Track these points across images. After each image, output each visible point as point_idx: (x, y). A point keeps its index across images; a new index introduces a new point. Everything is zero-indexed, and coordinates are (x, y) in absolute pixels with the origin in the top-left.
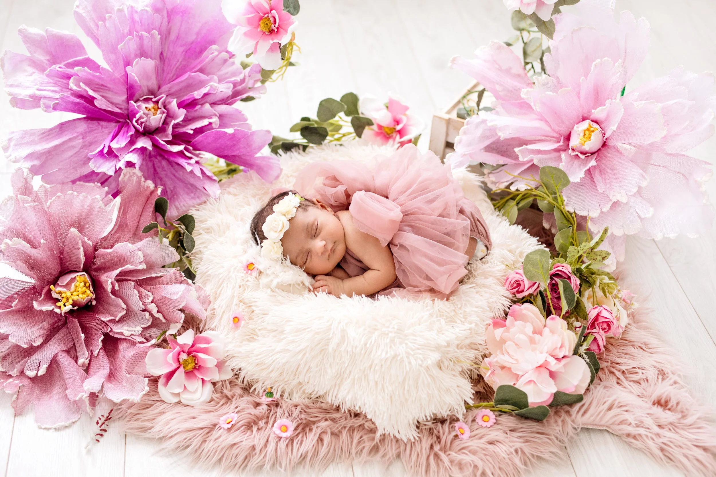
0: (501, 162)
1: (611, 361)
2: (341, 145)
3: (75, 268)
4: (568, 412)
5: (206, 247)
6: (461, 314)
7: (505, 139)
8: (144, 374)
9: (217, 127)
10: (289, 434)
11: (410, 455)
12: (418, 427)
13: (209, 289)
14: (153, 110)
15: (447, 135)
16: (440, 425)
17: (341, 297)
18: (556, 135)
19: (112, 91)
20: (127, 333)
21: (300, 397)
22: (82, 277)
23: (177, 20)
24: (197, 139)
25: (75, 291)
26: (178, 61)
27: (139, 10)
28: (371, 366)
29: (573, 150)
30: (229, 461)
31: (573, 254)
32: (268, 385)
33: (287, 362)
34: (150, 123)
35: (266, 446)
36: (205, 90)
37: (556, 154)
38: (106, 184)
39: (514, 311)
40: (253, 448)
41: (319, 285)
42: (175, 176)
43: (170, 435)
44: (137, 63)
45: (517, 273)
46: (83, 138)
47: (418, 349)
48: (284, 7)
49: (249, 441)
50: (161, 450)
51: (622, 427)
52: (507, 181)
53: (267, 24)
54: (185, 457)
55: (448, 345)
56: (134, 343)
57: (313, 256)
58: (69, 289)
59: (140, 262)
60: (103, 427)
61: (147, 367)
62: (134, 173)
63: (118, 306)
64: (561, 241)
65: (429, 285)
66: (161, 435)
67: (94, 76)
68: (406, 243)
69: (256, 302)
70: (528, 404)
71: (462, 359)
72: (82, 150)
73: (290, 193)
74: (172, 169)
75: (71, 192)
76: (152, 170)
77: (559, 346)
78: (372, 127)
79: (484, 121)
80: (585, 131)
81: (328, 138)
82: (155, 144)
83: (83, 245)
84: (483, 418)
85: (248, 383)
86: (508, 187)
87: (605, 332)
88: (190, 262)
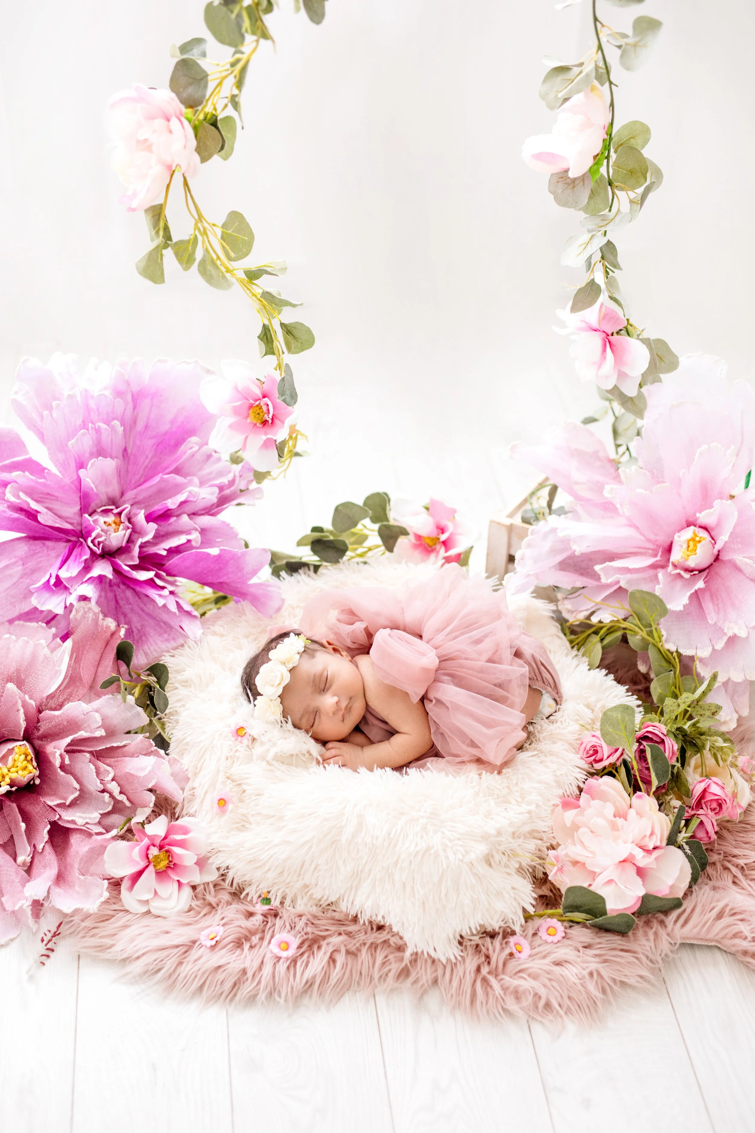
0: (579, 584)
1: (725, 853)
2: (365, 563)
3: (13, 735)
4: (662, 923)
5: (183, 706)
6: (517, 791)
7: (582, 554)
8: (103, 875)
9: (200, 546)
10: (291, 952)
11: (451, 981)
12: (460, 943)
13: (187, 762)
14: (113, 525)
15: (509, 546)
16: (488, 939)
17: (358, 770)
18: (651, 546)
19: (61, 501)
20: (80, 822)
21: (306, 904)
22: (23, 748)
23: (145, 405)
24: (171, 561)
25: (13, 766)
26: (147, 457)
27: (96, 394)
28: (397, 862)
29: (675, 566)
30: (212, 989)
31: (671, 708)
32: (263, 888)
33: (288, 858)
34: (110, 542)
35: (260, 968)
36: (181, 497)
37: (651, 572)
38: (53, 623)
39: (590, 787)
40: (244, 972)
41: (331, 756)
42: (143, 610)
43: (136, 955)
44: (93, 465)
45: (594, 736)
46: (23, 565)
47: (459, 839)
48: (279, 394)
49: (238, 962)
50: (124, 976)
51: (737, 941)
52: (587, 610)
53: (259, 414)
54: (155, 984)
55: (499, 833)
56: (90, 835)
57: (322, 716)
58: (6, 764)
59: (97, 728)
60: (49, 946)
61: (107, 866)
62: (90, 609)
63: (69, 785)
64: (660, 691)
65: (475, 753)
66: (125, 956)
67: (37, 482)
68: (444, 698)
69: (247, 778)
70: (606, 911)
71: (519, 851)
72: (21, 580)
73: (292, 634)
74: (139, 601)
75: (8, 636)
76: (113, 603)
77: (648, 833)
78: (408, 537)
79: (554, 530)
80: (689, 541)
81: (349, 553)
82: (117, 570)
83: (23, 706)
84: (547, 930)
85: (239, 886)
86: (588, 618)
87: (715, 813)
88: (163, 725)
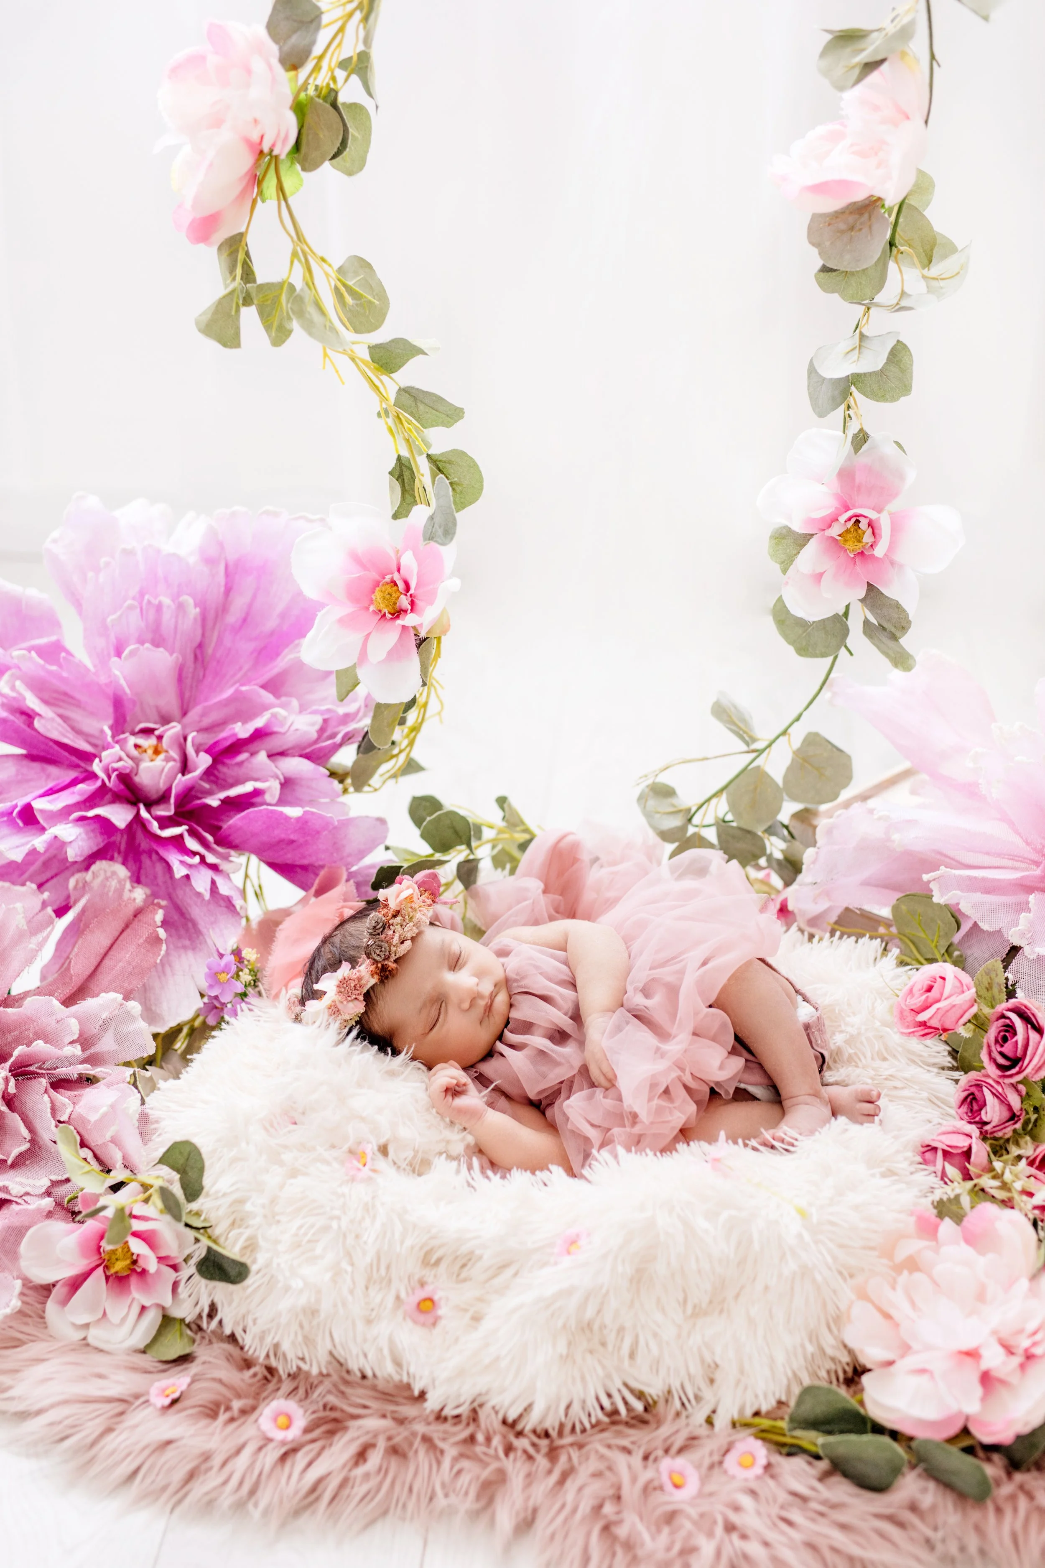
9: (275, 801)
10: (294, 1433)
19: (84, 709)
20: (15, 1189)
23: (246, 587)
24: (224, 818)
26: (241, 669)
30: (150, 1480)
36: (258, 723)
38: (47, 886)
40: (206, 1457)
44: (133, 653)
49: (201, 1439)
53: (390, 595)
59: (72, 1042)
62: (114, 873)
63: (15, 1131)
67: (49, 672)
84: (740, 1457)
